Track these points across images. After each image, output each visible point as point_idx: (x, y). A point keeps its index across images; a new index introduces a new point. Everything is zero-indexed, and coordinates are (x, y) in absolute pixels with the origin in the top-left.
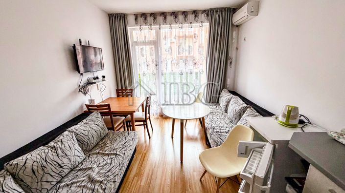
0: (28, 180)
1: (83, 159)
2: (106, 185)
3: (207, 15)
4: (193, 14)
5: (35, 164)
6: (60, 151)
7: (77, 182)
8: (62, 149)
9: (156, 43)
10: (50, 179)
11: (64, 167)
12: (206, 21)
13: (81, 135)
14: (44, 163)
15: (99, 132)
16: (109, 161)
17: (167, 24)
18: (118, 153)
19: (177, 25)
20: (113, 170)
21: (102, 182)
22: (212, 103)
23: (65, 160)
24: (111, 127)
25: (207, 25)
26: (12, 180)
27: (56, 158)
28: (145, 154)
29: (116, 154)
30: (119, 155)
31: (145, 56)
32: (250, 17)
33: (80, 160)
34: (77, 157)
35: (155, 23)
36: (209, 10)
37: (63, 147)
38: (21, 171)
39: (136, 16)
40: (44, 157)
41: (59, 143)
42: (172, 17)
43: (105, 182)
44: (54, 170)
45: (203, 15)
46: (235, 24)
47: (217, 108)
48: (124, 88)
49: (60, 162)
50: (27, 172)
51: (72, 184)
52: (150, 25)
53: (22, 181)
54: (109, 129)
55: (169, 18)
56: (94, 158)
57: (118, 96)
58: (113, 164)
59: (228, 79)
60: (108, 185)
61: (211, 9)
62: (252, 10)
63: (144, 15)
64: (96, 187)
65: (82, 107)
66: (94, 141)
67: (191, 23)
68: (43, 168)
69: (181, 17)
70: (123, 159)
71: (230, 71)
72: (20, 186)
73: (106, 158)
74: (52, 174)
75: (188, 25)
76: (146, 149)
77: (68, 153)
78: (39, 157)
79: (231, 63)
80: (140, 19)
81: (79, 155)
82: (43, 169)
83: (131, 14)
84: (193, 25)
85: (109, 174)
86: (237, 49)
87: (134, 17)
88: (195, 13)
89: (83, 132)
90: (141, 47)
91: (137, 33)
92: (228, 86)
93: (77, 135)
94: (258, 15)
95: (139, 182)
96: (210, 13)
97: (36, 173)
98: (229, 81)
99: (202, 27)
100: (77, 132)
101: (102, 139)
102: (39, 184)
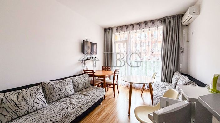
0: (47, 92)
1: (73, 94)
2: (75, 107)
3: (161, 22)
4: (151, 22)
5: (52, 86)
6: (63, 84)
7: (65, 102)
8: (64, 84)
9: (127, 41)
10: (55, 96)
11: (62, 93)
12: (160, 25)
13: (76, 82)
14: (55, 87)
15: (84, 83)
16: (83, 98)
17: (134, 30)
18: (89, 95)
19: (140, 30)
20: (83, 102)
21: (74, 105)
22: (166, 82)
23: (64, 90)
24: (93, 84)
25: (161, 28)
26: (42, 89)
27: (60, 87)
28: (108, 104)
29: (88, 95)
30: (89, 96)
31: (120, 49)
32: (193, 16)
33: (71, 94)
34: (70, 91)
35: (127, 30)
36: (162, 19)
37: (65, 84)
38: (46, 87)
39: (117, 28)
40: (56, 84)
41: (64, 81)
42: (137, 26)
43: (75, 105)
44: (58, 92)
45: (158, 22)
46: (184, 24)
47: (170, 85)
48: (107, 66)
49: (61, 89)
50: (48, 88)
51: (63, 102)
52: (125, 31)
53: (45, 91)
54: (91, 85)
55: (135, 26)
56: (78, 95)
57: (103, 70)
58: (84, 99)
59: (181, 64)
60: (77, 107)
61: (164, 18)
62: (194, 12)
63: (121, 27)
64: (70, 106)
65: (82, 71)
66: (81, 87)
67: (149, 28)
68: (54, 88)
69: (143, 25)
70: (90, 99)
71: (182, 58)
72: (44, 93)
73: (83, 96)
74: (57, 93)
75: (147, 29)
76: (110, 102)
77: (66, 87)
78: (54, 83)
79: (183, 52)
80: (120, 29)
81: (71, 90)
82: (53, 90)
83: (115, 27)
84: (151, 29)
85: (80, 103)
86: (188, 41)
87: (116, 28)
88: (153, 22)
89: (77, 80)
90: (119, 44)
91: (117, 37)
92: (181, 70)
93: (73, 81)
94: (200, 14)
95: (98, 117)
96: (163, 20)
97: (51, 90)
98: (181, 66)
99: (157, 29)
100: (74, 79)
101: (86, 88)
102: (50, 95)
